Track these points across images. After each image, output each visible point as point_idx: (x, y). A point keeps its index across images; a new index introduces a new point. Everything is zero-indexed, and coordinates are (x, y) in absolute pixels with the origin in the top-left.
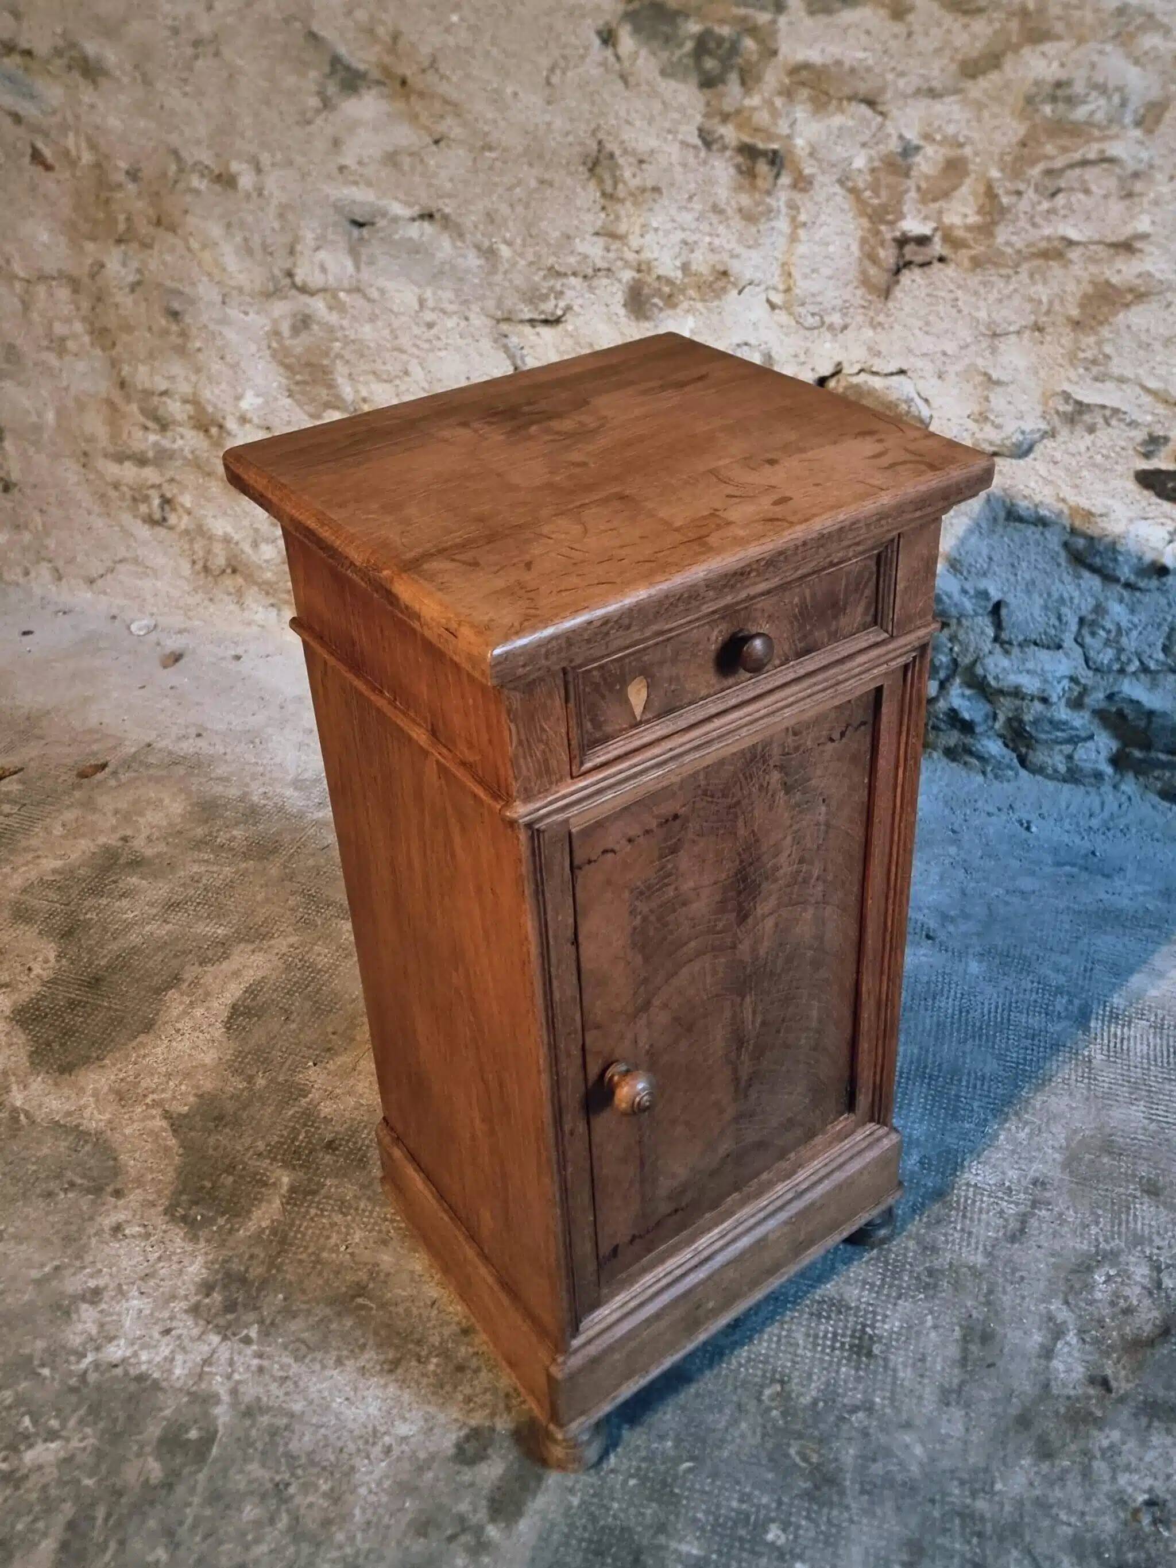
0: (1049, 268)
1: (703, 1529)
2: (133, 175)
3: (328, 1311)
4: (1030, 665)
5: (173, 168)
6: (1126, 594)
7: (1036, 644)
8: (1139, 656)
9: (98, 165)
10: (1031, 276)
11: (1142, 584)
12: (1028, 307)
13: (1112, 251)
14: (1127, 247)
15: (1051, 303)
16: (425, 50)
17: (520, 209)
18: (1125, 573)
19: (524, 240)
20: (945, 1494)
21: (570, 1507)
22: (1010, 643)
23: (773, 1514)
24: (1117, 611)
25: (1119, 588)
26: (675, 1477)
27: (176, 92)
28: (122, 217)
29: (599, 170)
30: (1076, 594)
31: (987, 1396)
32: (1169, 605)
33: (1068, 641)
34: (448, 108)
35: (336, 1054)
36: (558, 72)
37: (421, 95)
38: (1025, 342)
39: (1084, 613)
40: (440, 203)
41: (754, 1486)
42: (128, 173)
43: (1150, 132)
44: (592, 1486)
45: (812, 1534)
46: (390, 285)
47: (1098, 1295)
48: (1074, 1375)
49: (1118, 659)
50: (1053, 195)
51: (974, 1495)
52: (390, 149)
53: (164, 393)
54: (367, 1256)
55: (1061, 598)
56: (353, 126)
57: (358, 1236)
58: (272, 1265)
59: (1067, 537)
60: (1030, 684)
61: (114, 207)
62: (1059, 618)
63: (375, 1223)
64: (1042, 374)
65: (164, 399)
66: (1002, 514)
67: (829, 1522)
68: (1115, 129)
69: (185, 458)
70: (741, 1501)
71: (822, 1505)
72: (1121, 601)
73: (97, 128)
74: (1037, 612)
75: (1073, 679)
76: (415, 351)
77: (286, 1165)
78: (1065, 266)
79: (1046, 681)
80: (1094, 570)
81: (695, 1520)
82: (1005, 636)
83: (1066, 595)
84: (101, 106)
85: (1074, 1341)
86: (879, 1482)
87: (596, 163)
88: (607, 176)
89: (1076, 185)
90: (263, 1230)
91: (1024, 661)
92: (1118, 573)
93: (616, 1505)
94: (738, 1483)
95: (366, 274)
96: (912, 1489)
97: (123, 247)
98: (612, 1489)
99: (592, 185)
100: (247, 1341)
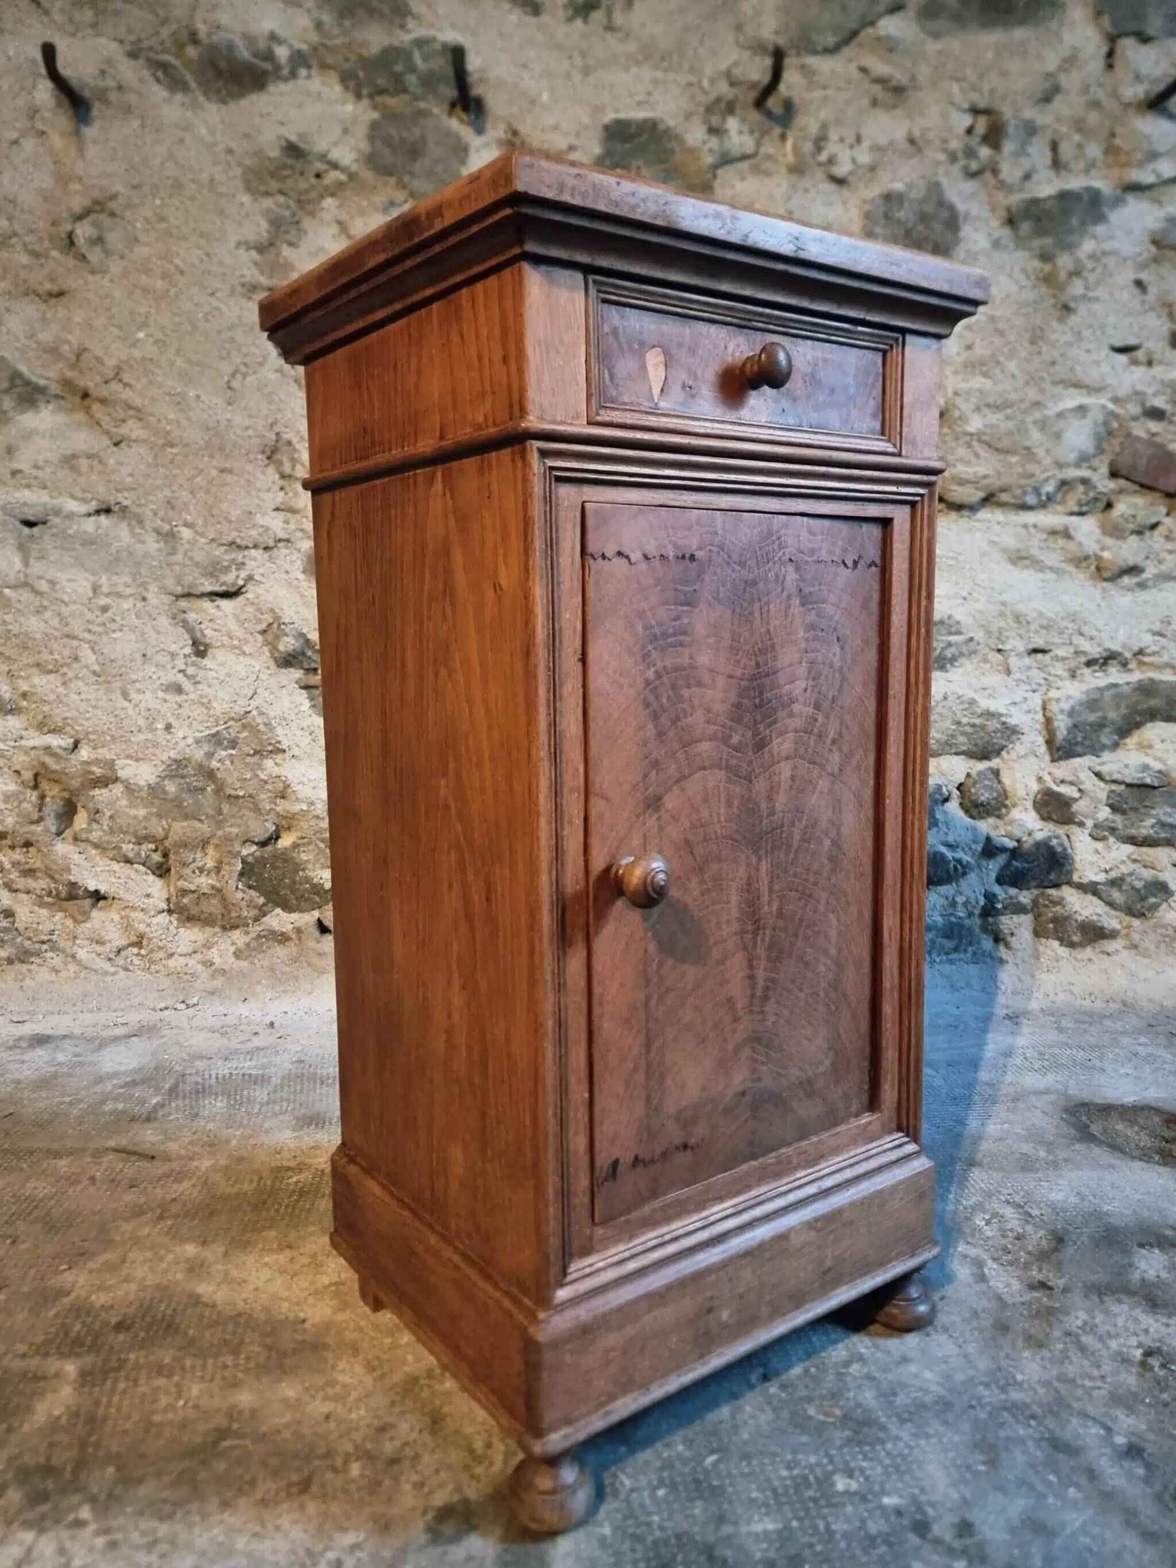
1: (766, 1505)
3: (186, 1464)
16: (111, 362)
17: (201, 495)
19: (205, 521)
20: (979, 1399)
21: (602, 1539)
23: (830, 1468)
26: (707, 1472)
29: (277, 456)
31: (957, 1319)
34: (131, 412)
35: (94, 1255)
36: (239, 377)
37: (103, 401)
40: (120, 498)
41: (794, 1452)
44: (617, 1510)
45: (879, 1470)
46: (61, 576)
47: (989, 1234)
48: (1014, 1288)
51: (1003, 1389)
52: (68, 453)
54: (217, 1402)
56: (29, 435)
57: (195, 1390)
58: (83, 1445)
63: (214, 1373)
67: (888, 1454)
70: (788, 1468)
71: (872, 1445)
76: (87, 635)
77: (63, 1356)
81: (752, 1501)
85: (995, 1266)
86: (912, 1409)
87: (274, 451)
88: (285, 460)
90: (59, 1418)
93: (656, 1518)
94: (776, 1455)
95: (36, 568)
96: (946, 1404)
98: (642, 1506)
99: (271, 470)
100: (79, 1524)
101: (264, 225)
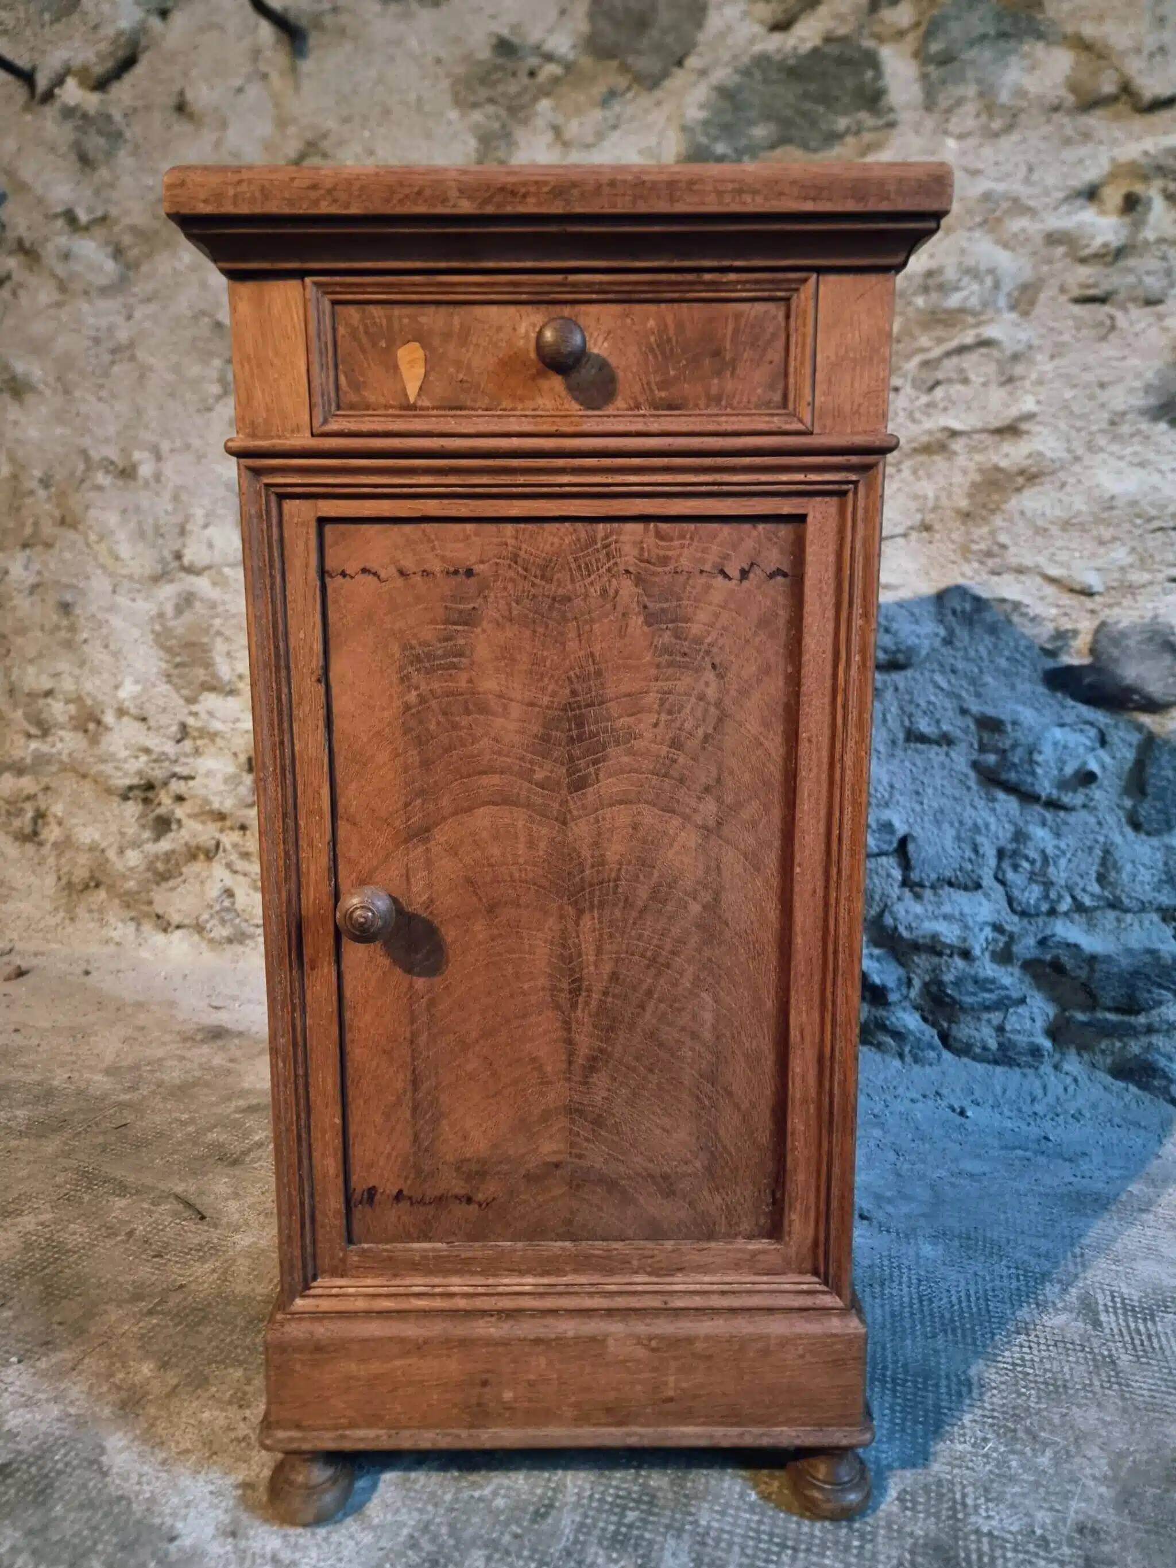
0: (934, 462)
2: (45, 482)
4: (947, 909)
5: (81, 467)
6: (1049, 816)
7: (951, 884)
8: (1069, 889)
9: (15, 477)
10: (915, 472)
11: (1067, 799)
12: (913, 505)
13: (997, 438)
14: (1011, 430)
15: (937, 498)
18: (1046, 788)
22: (921, 885)
24: (1040, 835)
25: (1038, 808)
27: (92, 399)
28: (31, 521)
30: (992, 820)
32: (1100, 823)
33: (988, 880)
38: (913, 544)
39: (1002, 843)
42: (41, 481)
43: (1025, 314)
49: (1046, 897)
50: (931, 388)
53: (49, 693)
55: (975, 825)
59: (975, 756)
60: (949, 933)
61: (25, 512)
62: (975, 850)
64: (934, 574)
65: (49, 700)
66: (901, 736)
68: (989, 314)
69: (61, 762)
72: (1044, 824)
73: (17, 441)
74: (949, 843)
75: (998, 928)
78: (949, 459)
79: (966, 927)
80: (1011, 789)
82: (915, 876)
83: (980, 822)
84: (23, 420)
89: (954, 375)
91: (939, 904)
92: (1037, 788)
97: (28, 551)
101: (473, 143)
